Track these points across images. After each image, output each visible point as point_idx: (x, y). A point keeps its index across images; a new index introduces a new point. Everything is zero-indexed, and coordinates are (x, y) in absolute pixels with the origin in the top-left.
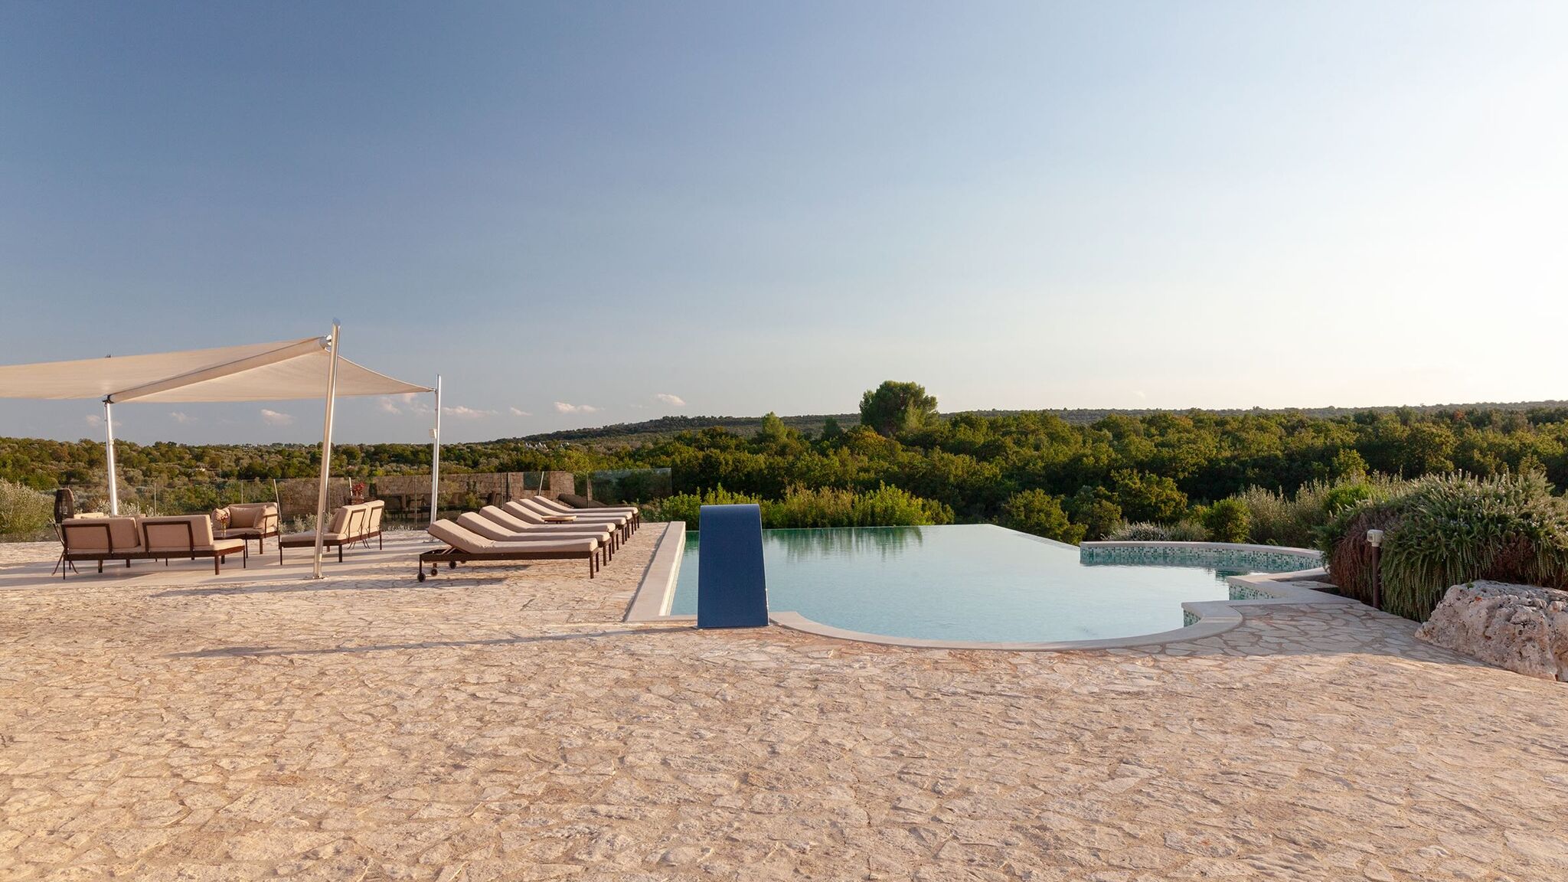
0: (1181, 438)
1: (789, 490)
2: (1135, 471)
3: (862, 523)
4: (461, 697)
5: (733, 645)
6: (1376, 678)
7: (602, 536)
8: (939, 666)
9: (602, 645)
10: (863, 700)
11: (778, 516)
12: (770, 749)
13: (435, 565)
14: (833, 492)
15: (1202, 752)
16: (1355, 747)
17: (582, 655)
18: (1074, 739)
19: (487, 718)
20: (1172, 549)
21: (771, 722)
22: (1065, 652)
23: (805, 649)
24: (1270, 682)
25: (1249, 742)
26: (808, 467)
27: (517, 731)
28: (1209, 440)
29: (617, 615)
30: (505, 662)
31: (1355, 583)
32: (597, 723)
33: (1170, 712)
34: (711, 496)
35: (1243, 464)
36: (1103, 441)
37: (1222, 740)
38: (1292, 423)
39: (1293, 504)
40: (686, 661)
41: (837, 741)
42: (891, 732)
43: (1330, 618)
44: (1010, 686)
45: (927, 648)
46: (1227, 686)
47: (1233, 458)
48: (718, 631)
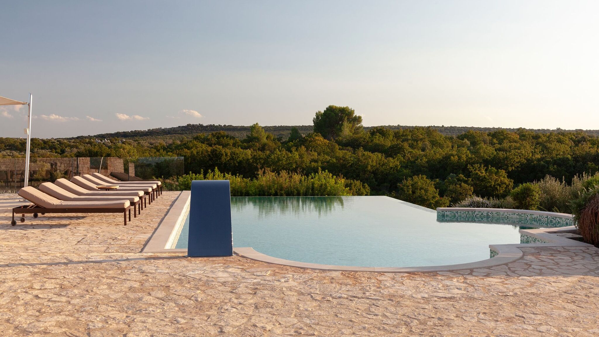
0: (512, 145)
1: (260, 172)
2: (482, 166)
3: (306, 194)
4: (28, 297)
5: (208, 268)
6: (592, 290)
7: (133, 199)
8: (333, 281)
9: (124, 266)
10: (283, 301)
11: (253, 189)
12: (219, 330)
13: (23, 216)
14: (289, 174)
15: (481, 332)
16: (570, 330)
17: (111, 273)
18: (407, 324)
19: (43, 310)
20: (492, 213)
21: (223, 314)
22: (412, 273)
23: (253, 270)
24: (530, 292)
25: (509, 326)
26: (278, 158)
27: (61, 318)
28: (528, 147)
29: (137, 248)
30: (60, 276)
31: (592, 235)
32: (112, 314)
33: (467, 308)
34: (210, 175)
35: (548, 162)
36: (464, 147)
37: (494, 325)
38: (578, 138)
39: (570, 187)
40: (177, 277)
41: (262, 325)
42: (296, 320)
43: (575, 255)
44: (374, 293)
45: (329, 270)
46: (504, 294)
47: (542, 159)
48: (200, 259)
